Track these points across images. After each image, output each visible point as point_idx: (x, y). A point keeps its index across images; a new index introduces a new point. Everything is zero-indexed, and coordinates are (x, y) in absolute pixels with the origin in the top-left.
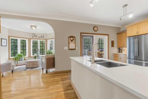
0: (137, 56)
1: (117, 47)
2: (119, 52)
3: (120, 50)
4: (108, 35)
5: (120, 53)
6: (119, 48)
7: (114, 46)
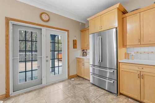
0: (100, 61)
1: (82, 48)
2: (83, 55)
3: (84, 53)
4: (68, 31)
5: (84, 57)
6: (83, 50)
7: (76, 48)
